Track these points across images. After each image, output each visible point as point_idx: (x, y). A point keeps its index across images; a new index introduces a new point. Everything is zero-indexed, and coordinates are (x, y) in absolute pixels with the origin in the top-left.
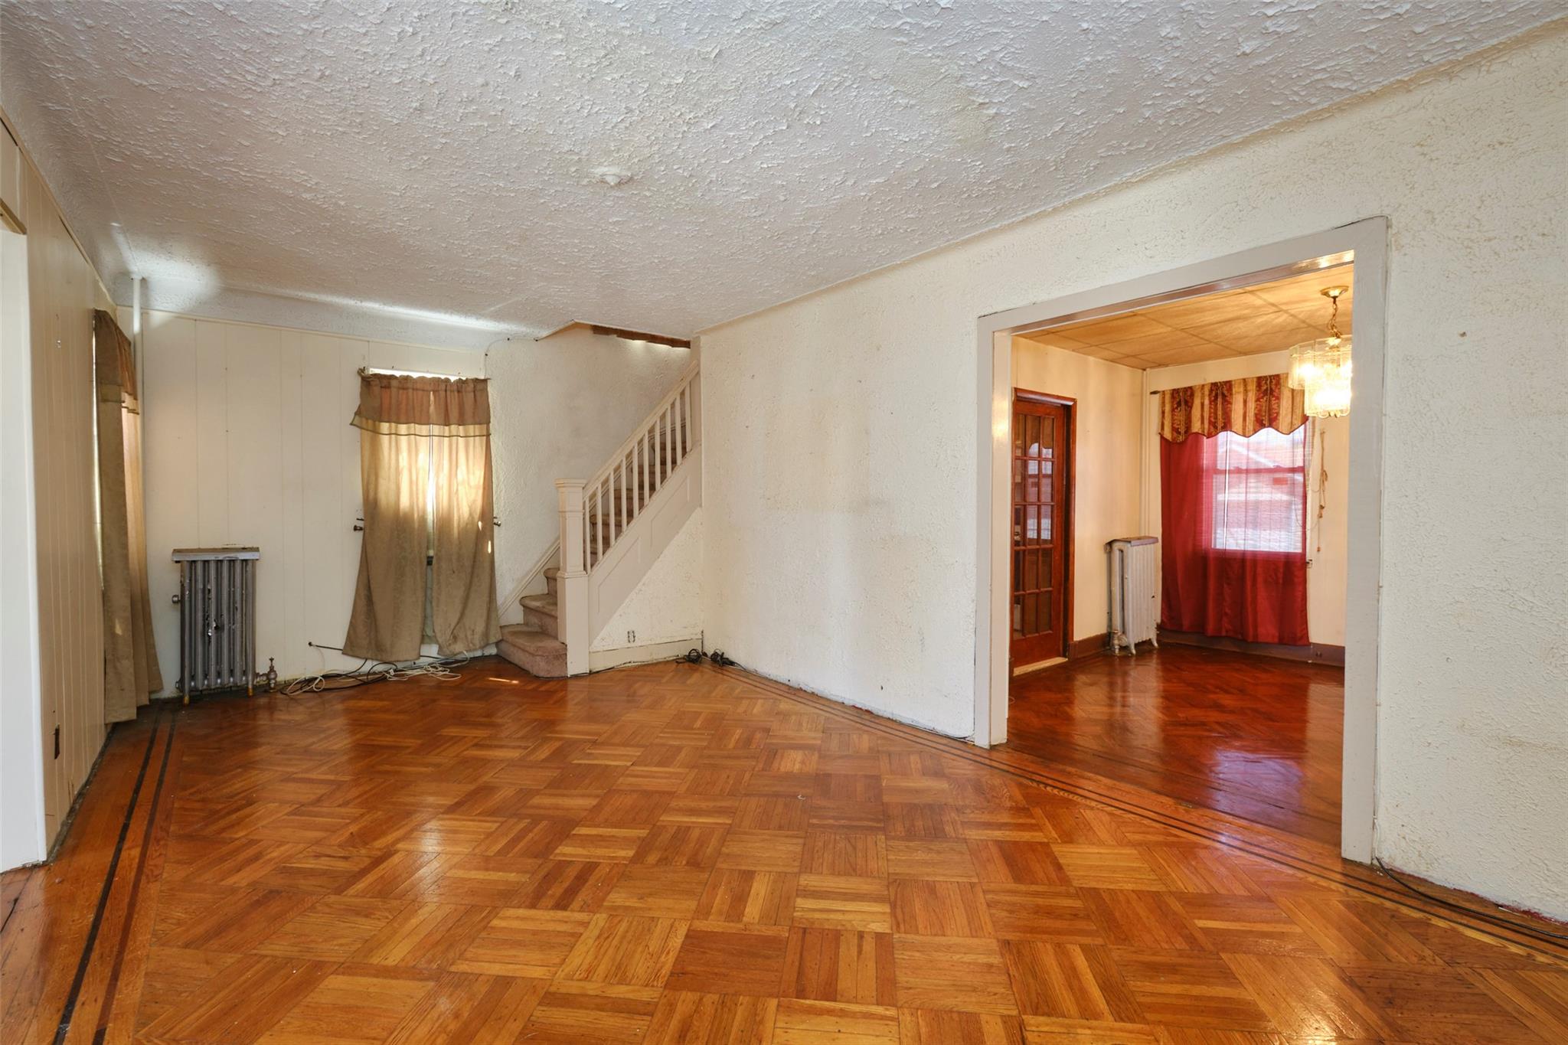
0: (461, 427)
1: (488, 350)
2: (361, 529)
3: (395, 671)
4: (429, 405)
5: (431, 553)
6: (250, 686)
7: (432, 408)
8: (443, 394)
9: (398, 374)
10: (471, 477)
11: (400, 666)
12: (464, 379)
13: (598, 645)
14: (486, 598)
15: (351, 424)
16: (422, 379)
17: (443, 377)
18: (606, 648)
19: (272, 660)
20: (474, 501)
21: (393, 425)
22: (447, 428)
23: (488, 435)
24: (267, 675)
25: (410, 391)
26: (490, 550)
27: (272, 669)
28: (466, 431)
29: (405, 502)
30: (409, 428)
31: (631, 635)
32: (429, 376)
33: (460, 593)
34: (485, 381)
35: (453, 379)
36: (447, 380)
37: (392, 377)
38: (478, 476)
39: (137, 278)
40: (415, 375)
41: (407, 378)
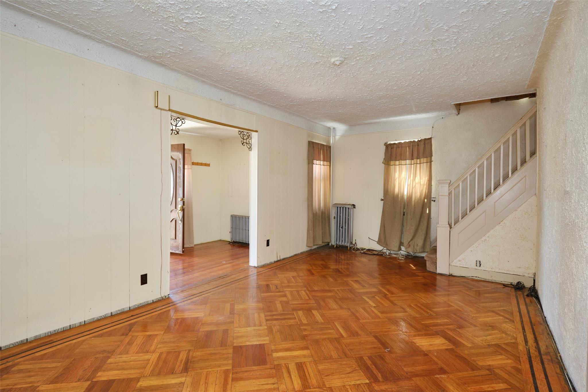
0: (418, 160)
1: (433, 125)
2: (383, 200)
3: (389, 253)
4: (407, 152)
5: (405, 210)
6: (349, 247)
7: (408, 153)
8: (411, 147)
9: (396, 142)
10: (421, 180)
11: (392, 252)
12: (420, 140)
13: (455, 262)
14: (424, 232)
15: (383, 163)
16: (405, 142)
17: (412, 140)
18: (461, 266)
19: (355, 240)
20: (422, 190)
21: (394, 161)
22: (413, 161)
23: (431, 162)
24: (354, 245)
25: (400, 148)
26: (427, 212)
27: (356, 243)
28: (420, 161)
29: (397, 190)
30: (399, 162)
31: (479, 264)
32: (407, 141)
33: (413, 228)
34: (431, 138)
35: (416, 140)
36: (414, 141)
37: (394, 144)
38: (425, 180)
39: (332, 128)
40: (403, 142)
41: (400, 143)
